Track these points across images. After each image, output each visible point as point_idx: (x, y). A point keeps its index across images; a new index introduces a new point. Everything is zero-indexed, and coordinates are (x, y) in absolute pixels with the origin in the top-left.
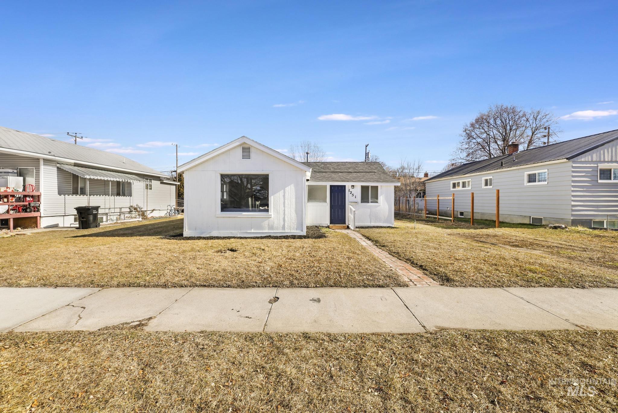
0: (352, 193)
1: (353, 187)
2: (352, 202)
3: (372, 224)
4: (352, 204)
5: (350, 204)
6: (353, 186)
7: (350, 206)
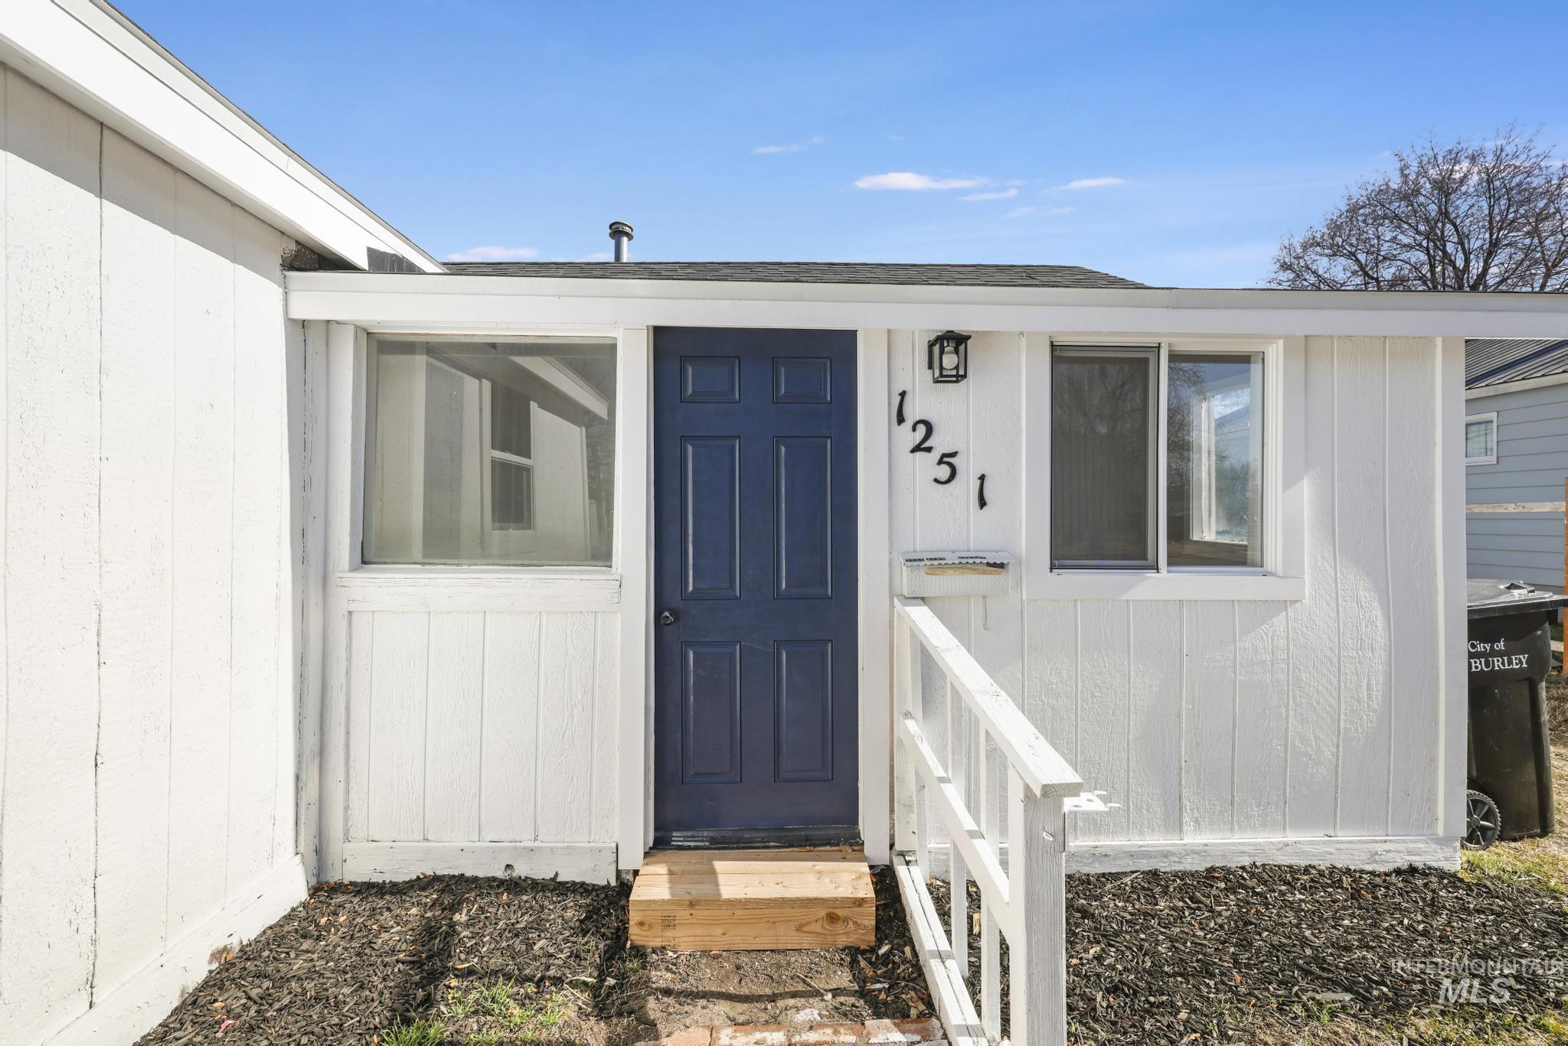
0: (941, 443)
1: (950, 361)
2: (937, 564)
3: (1192, 838)
4: (938, 584)
5: (906, 579)
6: (957, 340)
7: (921, 617)
